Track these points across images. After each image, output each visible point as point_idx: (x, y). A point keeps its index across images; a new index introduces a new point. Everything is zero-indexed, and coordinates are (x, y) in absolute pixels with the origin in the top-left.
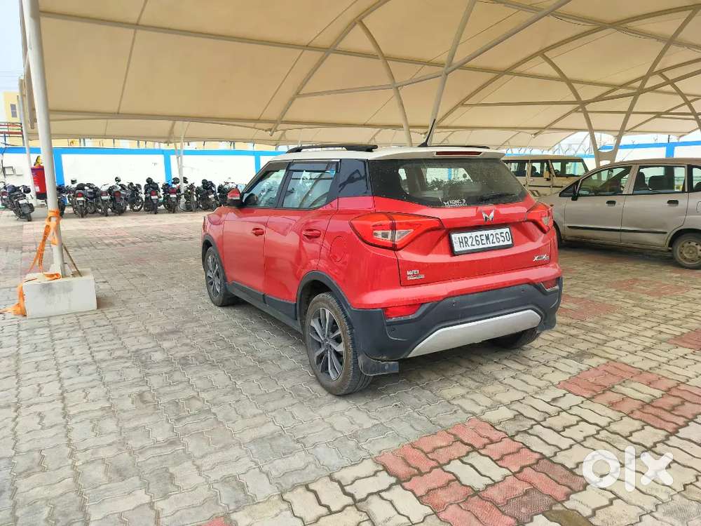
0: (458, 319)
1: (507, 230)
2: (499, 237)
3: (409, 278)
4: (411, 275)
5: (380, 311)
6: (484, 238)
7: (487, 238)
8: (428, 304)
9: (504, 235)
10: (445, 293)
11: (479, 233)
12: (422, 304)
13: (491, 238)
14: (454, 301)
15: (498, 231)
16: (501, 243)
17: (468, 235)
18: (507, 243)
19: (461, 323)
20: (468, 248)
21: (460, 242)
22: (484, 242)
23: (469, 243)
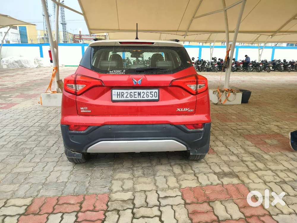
0: (113, 137)
1: (157, 91)
2: (149, 94)
3: (82, 111)
4: (83, 110)
5: (65, 126)
6: (137, 94)
7: (139, 94)
8: (91, 127)
9: (153, 93)
10: (102, 122)
11: (133, 91)
12: (89, 126)
13: (142, 95)
14: (110, 127)
15: (149, 91)
16: (150, 98)
17: (125, 91)
18: (154, 98)
19: (115, 140)
20: (123, 99)
21: (118, 95)
22: (137, 96)
23: (125, 96)
